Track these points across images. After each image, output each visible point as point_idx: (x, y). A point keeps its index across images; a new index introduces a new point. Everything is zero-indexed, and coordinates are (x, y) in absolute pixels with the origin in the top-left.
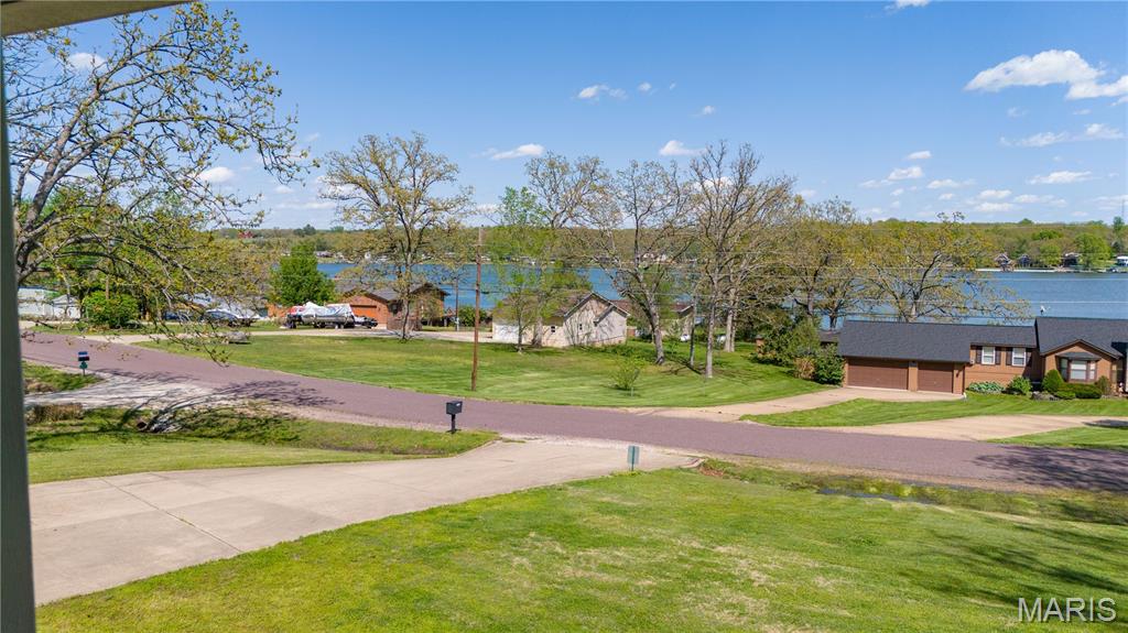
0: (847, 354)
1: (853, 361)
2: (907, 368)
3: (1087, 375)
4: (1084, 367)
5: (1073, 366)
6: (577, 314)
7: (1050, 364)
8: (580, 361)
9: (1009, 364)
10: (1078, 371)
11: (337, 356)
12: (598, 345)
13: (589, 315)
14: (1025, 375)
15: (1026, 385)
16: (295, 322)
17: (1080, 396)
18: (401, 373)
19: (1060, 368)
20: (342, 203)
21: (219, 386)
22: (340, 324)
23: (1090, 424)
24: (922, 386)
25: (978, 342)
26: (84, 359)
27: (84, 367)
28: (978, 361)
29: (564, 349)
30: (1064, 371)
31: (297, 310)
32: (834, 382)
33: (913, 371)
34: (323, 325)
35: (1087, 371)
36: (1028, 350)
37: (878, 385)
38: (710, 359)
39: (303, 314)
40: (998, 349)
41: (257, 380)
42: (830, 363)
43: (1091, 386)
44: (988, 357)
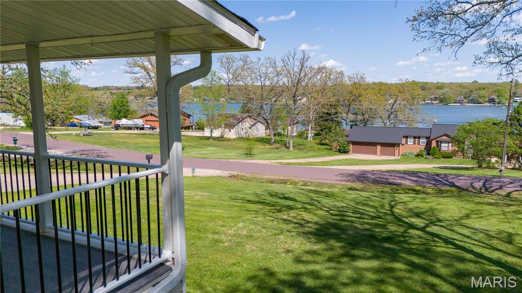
0: (352, 140)
1: (354, 143)
2: (376, 146)
3: (448, 148)
4: (447, 145)
5: (443, 145)
6: (241, 123)
7: (434, 144)
8: (237, 144)
9: (419, 144)
10: (445, 147)
11: (127, 141)
12: (251, 137)
13: (247, 124)
14: (425, 149)
15: (424, 153)
16: (117, 127)
17: (444, 157)
18: (151, 147)
19: (437, 146)
20: (135, 75)
21: (67, 151)
22: (137, 128)
23: (435, 168)
24: (382, 154)
25: (406, 135)
26: (15, 141)
27: (15, 143)
28: (407, 143)
29: (234, 139)
30: (439, 147)
31: (118, 122)
32: (346, 152)
33: (379, 147)
34: (130, 128)
35: (448, 147)
36: (427, 138)
37: (364, 153)
38: (291, 142)
39: (121, 123)
40: (415, 138)
41: (84, 149)
42: (344, 144)
43: (449, 153)
44: (410, 141)
